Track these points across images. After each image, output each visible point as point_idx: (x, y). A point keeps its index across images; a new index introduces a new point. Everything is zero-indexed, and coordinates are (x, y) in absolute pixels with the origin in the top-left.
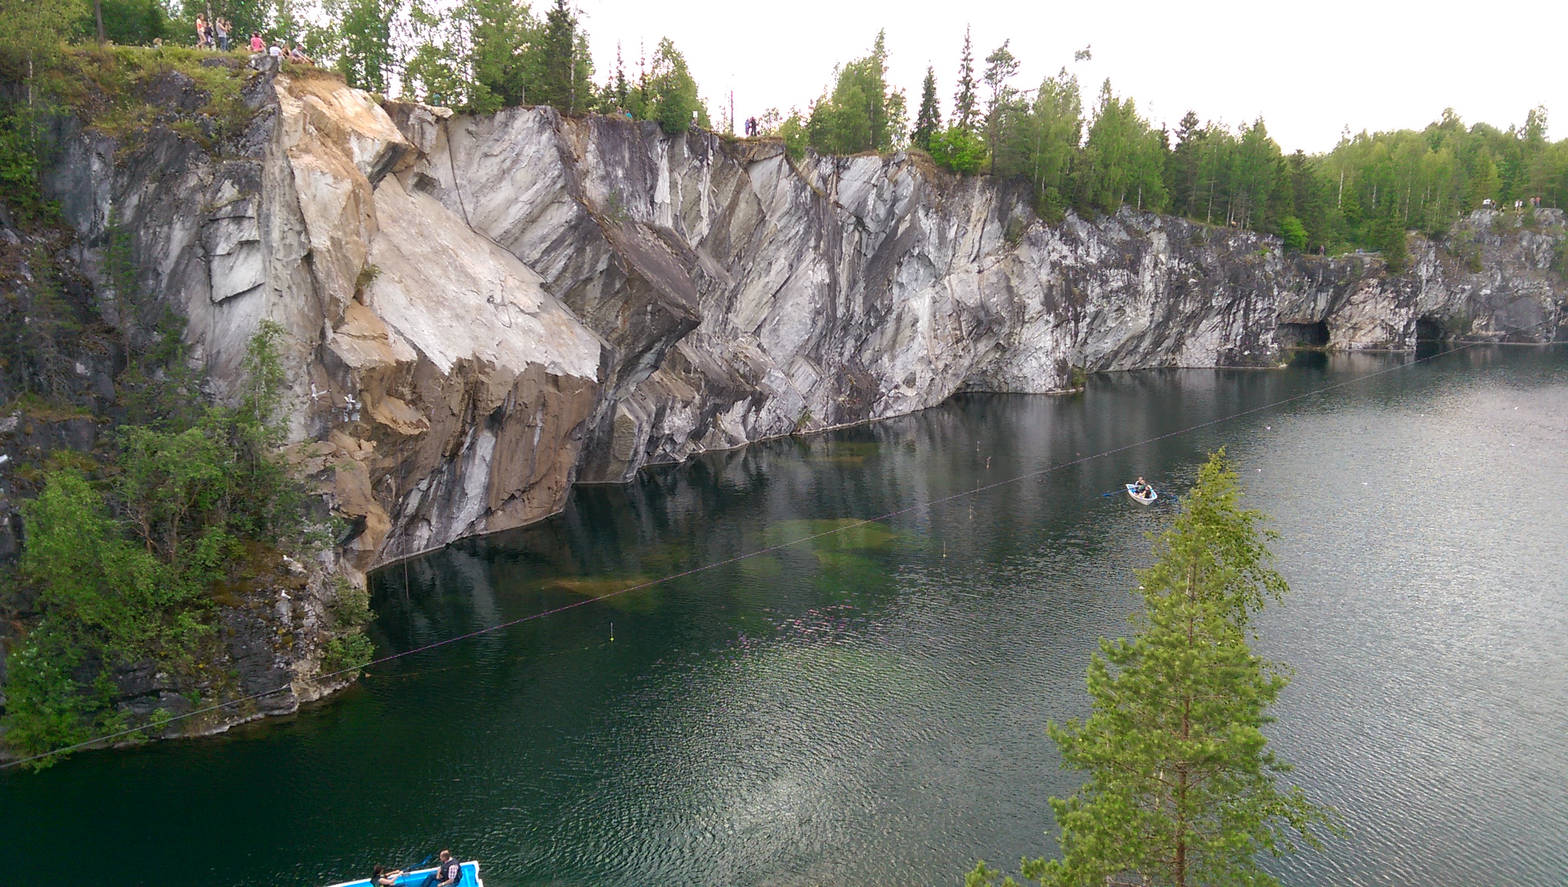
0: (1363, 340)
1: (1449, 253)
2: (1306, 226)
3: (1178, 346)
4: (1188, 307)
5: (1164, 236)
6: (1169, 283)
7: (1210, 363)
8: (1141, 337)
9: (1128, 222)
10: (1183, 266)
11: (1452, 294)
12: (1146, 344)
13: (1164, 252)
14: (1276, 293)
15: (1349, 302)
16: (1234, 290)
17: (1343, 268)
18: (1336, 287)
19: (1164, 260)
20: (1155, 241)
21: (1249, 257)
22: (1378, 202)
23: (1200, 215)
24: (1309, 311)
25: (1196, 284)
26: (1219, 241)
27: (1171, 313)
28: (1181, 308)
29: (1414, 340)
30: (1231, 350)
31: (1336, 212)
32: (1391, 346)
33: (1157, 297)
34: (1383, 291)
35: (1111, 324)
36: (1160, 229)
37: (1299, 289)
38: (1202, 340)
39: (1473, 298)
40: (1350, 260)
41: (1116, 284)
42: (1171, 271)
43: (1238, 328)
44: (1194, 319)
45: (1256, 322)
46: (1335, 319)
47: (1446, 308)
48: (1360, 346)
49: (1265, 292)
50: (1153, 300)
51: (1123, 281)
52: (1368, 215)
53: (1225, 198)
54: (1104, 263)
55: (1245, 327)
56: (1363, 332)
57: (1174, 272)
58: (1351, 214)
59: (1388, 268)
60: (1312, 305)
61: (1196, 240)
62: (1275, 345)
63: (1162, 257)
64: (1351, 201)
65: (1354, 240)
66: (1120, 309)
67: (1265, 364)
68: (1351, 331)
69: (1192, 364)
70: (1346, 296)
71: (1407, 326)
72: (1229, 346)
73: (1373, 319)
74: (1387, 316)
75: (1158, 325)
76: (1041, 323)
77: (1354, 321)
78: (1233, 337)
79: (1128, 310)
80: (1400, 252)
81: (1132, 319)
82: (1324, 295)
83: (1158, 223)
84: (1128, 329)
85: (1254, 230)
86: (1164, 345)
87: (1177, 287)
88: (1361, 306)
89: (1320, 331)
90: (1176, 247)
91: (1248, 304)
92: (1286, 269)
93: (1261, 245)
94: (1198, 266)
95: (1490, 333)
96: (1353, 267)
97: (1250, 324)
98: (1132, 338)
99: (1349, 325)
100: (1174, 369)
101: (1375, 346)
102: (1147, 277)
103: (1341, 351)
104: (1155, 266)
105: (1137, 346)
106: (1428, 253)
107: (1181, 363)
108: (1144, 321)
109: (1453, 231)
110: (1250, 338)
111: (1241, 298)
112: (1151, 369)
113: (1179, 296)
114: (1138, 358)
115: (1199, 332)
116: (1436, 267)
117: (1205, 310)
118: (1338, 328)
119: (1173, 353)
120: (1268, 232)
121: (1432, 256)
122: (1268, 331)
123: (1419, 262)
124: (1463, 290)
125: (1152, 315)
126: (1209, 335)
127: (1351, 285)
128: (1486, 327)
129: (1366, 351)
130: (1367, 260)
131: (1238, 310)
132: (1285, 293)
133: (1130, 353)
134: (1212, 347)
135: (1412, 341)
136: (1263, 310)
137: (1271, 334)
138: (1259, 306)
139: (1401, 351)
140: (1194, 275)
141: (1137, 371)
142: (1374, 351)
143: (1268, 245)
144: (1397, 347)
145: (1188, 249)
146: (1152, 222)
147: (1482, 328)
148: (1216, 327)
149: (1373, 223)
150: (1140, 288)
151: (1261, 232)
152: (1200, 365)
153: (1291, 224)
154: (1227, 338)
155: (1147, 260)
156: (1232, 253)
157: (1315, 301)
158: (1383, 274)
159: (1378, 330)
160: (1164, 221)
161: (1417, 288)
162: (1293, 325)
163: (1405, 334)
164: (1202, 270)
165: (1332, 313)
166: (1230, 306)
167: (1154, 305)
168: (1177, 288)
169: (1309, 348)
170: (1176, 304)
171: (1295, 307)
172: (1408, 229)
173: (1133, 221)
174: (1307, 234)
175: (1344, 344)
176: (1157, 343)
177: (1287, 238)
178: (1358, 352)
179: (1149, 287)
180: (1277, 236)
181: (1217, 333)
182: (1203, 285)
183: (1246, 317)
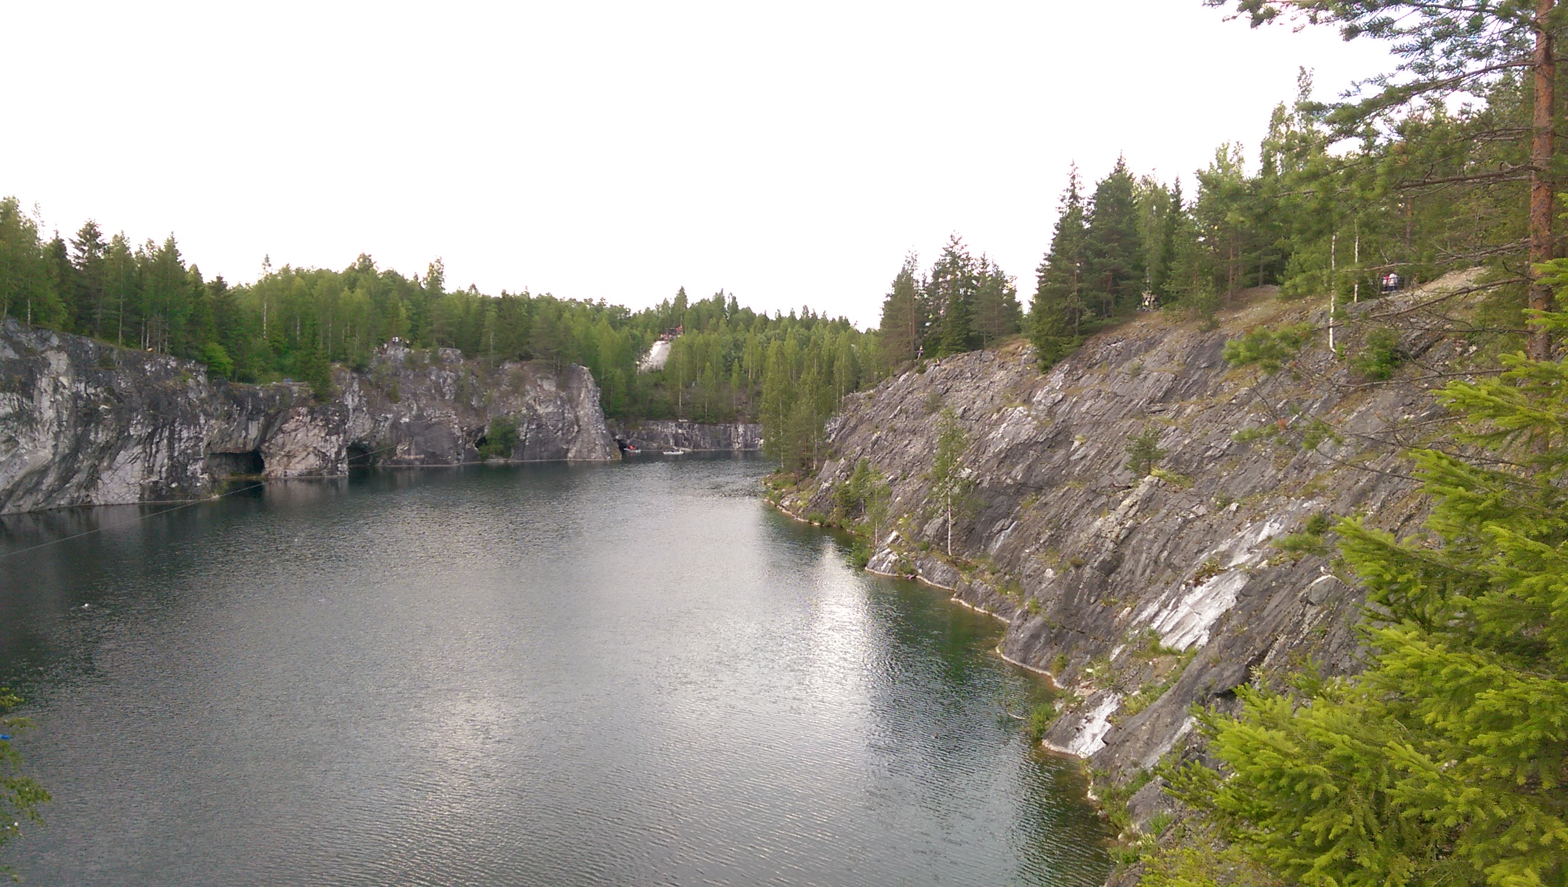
0: (298, 467)
1: (371, 384)
2: (230, 352)
3: (92, 481)
4: (101, 437)
5: (64, 356)
6: (74, 410)
7: (133, 498)
8: (43, 472)
9: (15, 338)
10: (91, 390)
11: (377, 422)
12: (50, 480)
13: (65, 374)
14: (202, 421)
15: (280, 430)
16: (155, 418)
17: (273, 397)
18: (267, 415)
19: (66, 384)
20: (54, 362)
21: (170, 383)
22: (302, 334)
23: (109, 334)
24: (241, 440)
25: (108, 412)
26: (134, 364)
27: (79, 444)
28: (92, 437)
29: (345, 466)
30: (156, 483)
31: (261, 342)
32: (325, 472)
33: (60, 425)
34: (313, 419)
36: (59, 349)
37: (229, 417)
38: (120, 473)
39: (395, 425)
40: (278, 389)
42: (76, 396)
43: (162, 459)
44: (109, 450)
45: (183, 452)
46: (268, 447)
47: (372, 435)
48: (295, 473)
49: (191, 420)
50: (55, 428)
51: (14, 408)
52: (293, 346)
53: (137, 318)
55: (171, 457)
56: (297, 460)
57: (81, 397)
58: (276, 344)
59: (317, 397)
60: (244, 434)
61: (106, 363)
62: (206, 476)
63: (64, 380)
64: (275, 332)
65: (281, 369)
67: (195, 496)
68: (286, 459)
69: (111, 500)
70: (277, 424)
71: (338, 453)
72: (153, 479)
73: (306, 447)
74: (319, 443)
75: (64, 458)
77: (287, 449)
78: (157, 468)
79: (22, 441)
80: (326, 382)
81: (28, 452)
82: (255, 423)
83: (55, 341)
84: (24, 464)
85: (172, 354)
86: (75, 480)
87: (85, 415)
88: (293, 434)
89: (254, 460)
90: (80, 368)
91: (172, 433)
92: (212, 396)
93: (183, 371)
94: (111, 391)
95: (412, 457)
96: (282, 395)
97: (176, 454)
98: (30, 474)
99: (283, 453)
100: (89, 507)
101: (310, 473)
102: (46, 402)
103: (277, 479)
104: (56, 390)
105: (39, 483)
106: (351, 385)
107: (98, 500)
108: (45, 454)
109: (374, 364)
110: (177, 469)
111: (164, 426)
112: (60, 509)
113: (88, 424)
114: (40, 496)
115: (116, 464)
116: (359, 396)
117: (122, 440)
118: (272, 456)
119: (87, 488)
120: (190, 357)
121: (356, 386)
122: (196, 461)
123: (344, 393)
124: (386, 419)
125: (55, 446)
126: (128, 467)
127: (282, 414)
128: (408, 452)
129: (303, 478)
130: (295, 389)
131: (161, 440)
132: (212, 422)
133: (29, 491)
134: (133, 481)
135: (344, 467)
136: (189, 438)
137: (200, 464)
138: (185, 434)
139: (335, 476)
140: (106, 401)
141: (42, 512)
142: (310, 477)
143: (191, 371)
144: (332, 473)
145: (96, 372)
146: (47, 340)
147: (404, 452)
148: (137, 458)
149: (298, 354)
150: (36, 415)
151: (183, 357)
152: (120, 501)
153: (214, 350)
154: (150, 471)
155: (44, 383)
156: (149, 378)
157: (246, 429)
158: (312, 403)
159: (312, 457)
160: (62, 339)
161: (345, 416)
162: (226, 455)
163: (338, 460)
164: (115, 396)
165: (265, 441)
166: (151, 436)
167: (56, 436)
168: (85, 417)
169: (244, 477)
170: (86, 434)
171: (225, 436)
172: (333, 361)
173: (23, 338)
174: (231, 361)
175: (279, 471)
176: (64, 479)
177: (210, 365)
178: (294, 479)
179: (50, 414)
180: (198, 362)
181: (138, 465)
182: (117, 412)
183: (171, 447)
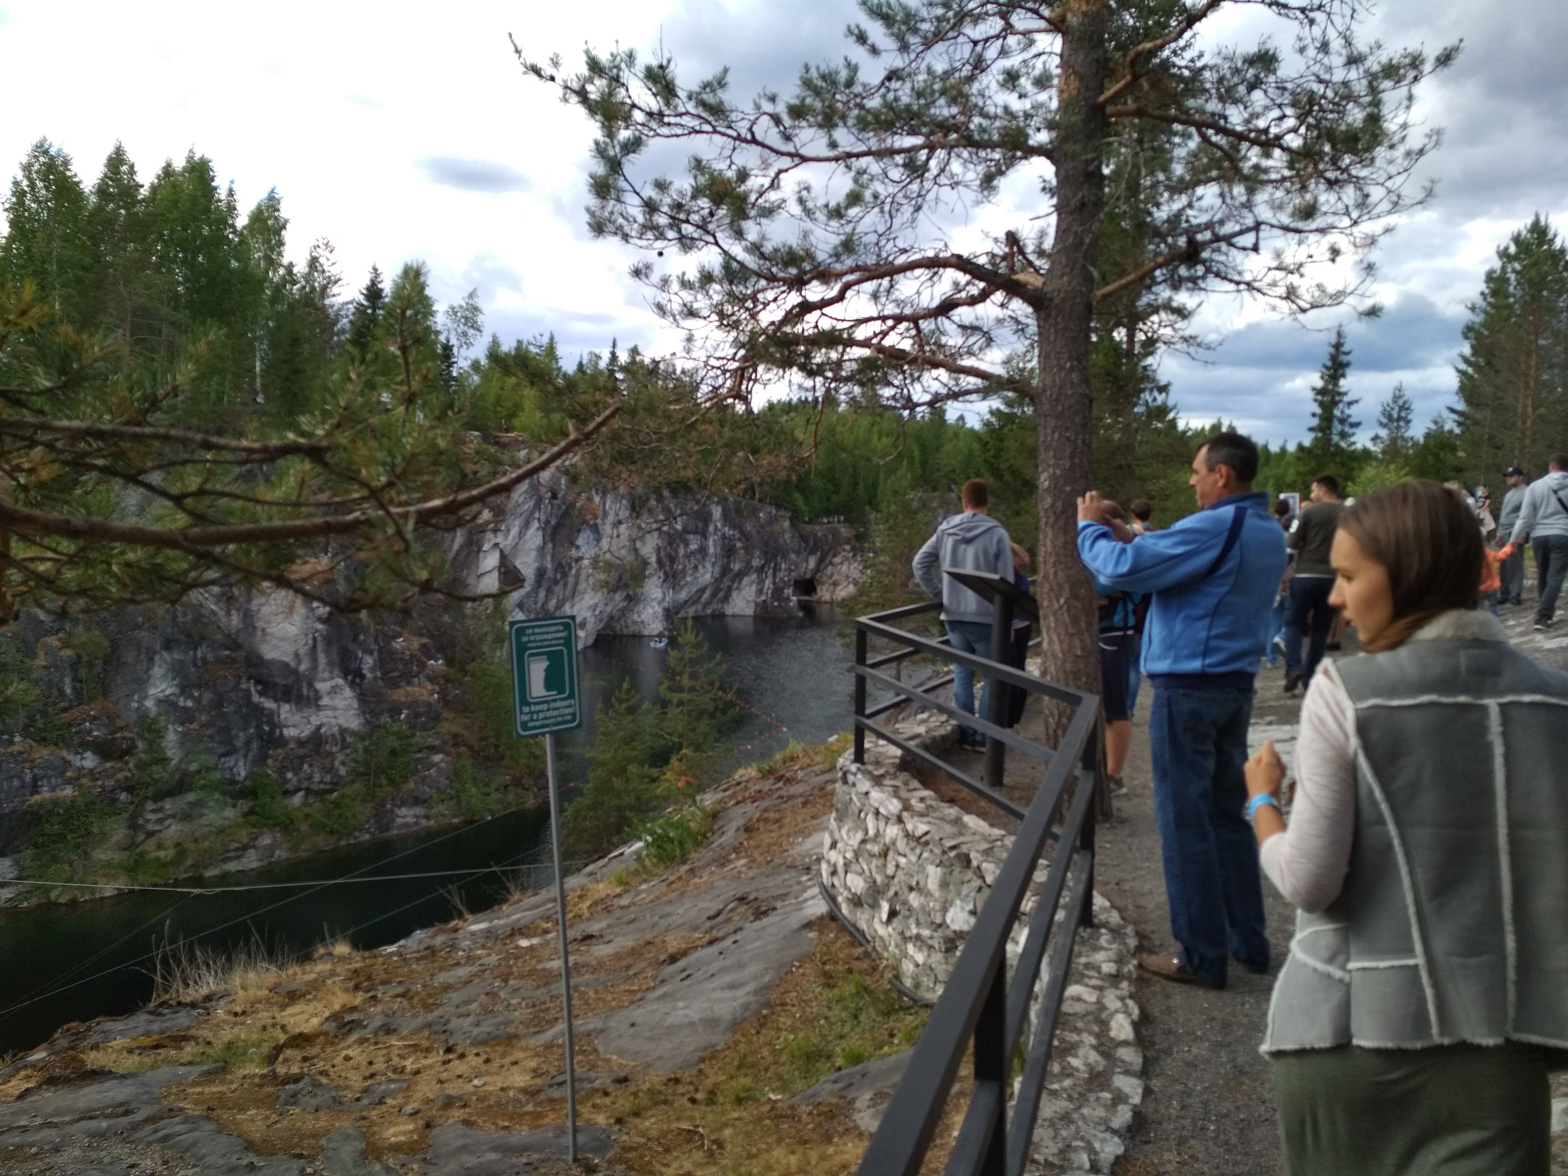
0: (841, 594)
3: (726, 598)
4: (736, 566)
5: (719, 508)
6: (723, 545)
7: (750, 611)
8: (703, 590)
9: (698, 498)
10: (732, 532)
12: (706, 595)
13: (720, 521)
15: (831, 563)
16: (766, 553)
17: (826, 536)
18: (822, 550)
19: (720, 528)
20: (715, 513)
21: (774, 527)
24: (805, 570)
25: (741, 548)
26: (754, 513)
27: (725, 570)
28: (731, 565)
30: (764, 601)
33: (716, 557)
34: (854, 555)
35: (688, 579)
36: (718, 503)
38: (744, 593)
41: (693, 547)
42: (724, 535)
43: (768, 583)
44: (740, 575)
45: (782, 580)
46: (821, 576)
48: (839, 598)
50: (714, 559)
51: (697, 545)
54: (686, 531)
55: (774, 583)
56: (840, 587)
57: (727, 537)
58: (825, 490)
59: (857, 536)
60: (806, 565)
61: (738, 511)
62: (794, 598)
63: (719, 525)
64: (825, 481)
65: (830, 512)
66: (696, 568)
68: (832, 586)
69: (736, 612)
70: (829, 558)
72: (763, 598)
73: (847, 577)
74: (856, 574)
75: (716, 581)
76: (655, 578)
77: (834, 579)
78: (765, 590)
79: (699, 568)
80: (864, 524)
81: (701, 575)
82: (814, 557)
83: (715, 498)
84: (698, 583)
86: (718, 596)
88: (839, 567)
89: (811, 585)
90: (727, 517)
91: (776, 564)
92: (793, 536)
93: (779, 517)
94: (741, 531)
96: (833, 536)
97: (777, 580)
98: (699, 590)
99: (831, 582)
100: (722, 616)
101: (849, 598)
102: (711, 541)
103: (825, 602)
104: (715, 532)
105: (700, 597)
107: (729, 611)
108: (708, 578)
110: (777, 592)
111: (772, 560)
112: (706, 616)
113: (730, 557)
114: (699, 607)
115: (742, 586)
117: (747, 569)
118: (823, 584)
119: (723, 603)
120: (783, 507)
122: (789, 586)
125: (713, 572)
126: (748, 589)
127: (832, 550)
129: (843, 603)
130: (843, 530)
131: (769, 570)
132: (793, 556)
133: (695, 602)
134: (751, 599)
136: (785, 570)
137: (792, 589)
138: (783, 567)
140: (740, 540)
141: (698, 616)
143: (782, 517)
145: (735, 519)
146: (710, 496)
148: (754, 582)
150: (707, 550)
151: (779, 506)
152: (742, 613)
154: (760, 592)
155: (711, 528)
156: (762, 523)
157: (808, 561)
158: (853, 541)
160: (718, 496)
162: (798, 581)
164: (745, 536)
165: (819, 572)
166: (763, 566)
168: (729, 551)
170: (729, 563)
173: (701, 497)
175: (827, 596)
176: (714, 595)
177: (793, 511)
178: (838, 603)
179: (712, 549)
180: (786, 510)
181: (754, 588)
182: (746, 548)
183: (774, 575)
